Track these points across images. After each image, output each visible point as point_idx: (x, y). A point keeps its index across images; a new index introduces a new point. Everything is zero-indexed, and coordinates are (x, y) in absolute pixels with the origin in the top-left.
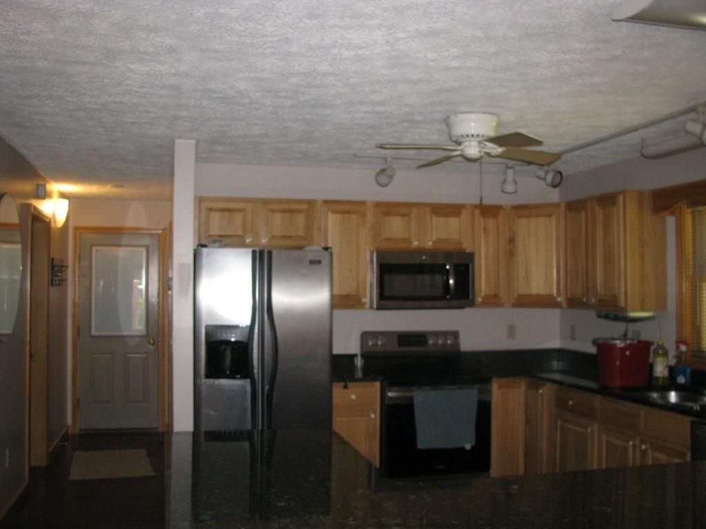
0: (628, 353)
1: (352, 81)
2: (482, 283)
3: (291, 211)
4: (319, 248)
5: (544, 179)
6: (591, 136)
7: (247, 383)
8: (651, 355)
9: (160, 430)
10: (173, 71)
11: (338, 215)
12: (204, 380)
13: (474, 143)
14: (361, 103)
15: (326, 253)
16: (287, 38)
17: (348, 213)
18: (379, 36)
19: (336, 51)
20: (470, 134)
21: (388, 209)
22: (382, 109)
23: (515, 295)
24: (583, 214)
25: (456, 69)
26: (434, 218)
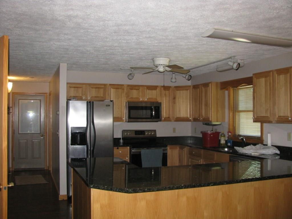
0: (212, 136)
1: (124, 48)
2: (164, 113)
3: (98, 88)
4: (109, 101)
5: (185, 78)
6: (200, 64)
7: (85, 147)
8: (220, 136)
9: (45, 169)
10: (68, 44)
11: (115, 89)
12: (70, 146)
13: (162, 67)
14: (126, 54)
15: (112, 103)
16: (106, 37)
17: (118, 89)
18: (134, 38)
19: (121, 41)
20: (160, 64)
21: (132, 87)
22: (132, 56)
23: (176, 117)
24: (198, 89)
25: (156, 46)
26: (147, 90)
